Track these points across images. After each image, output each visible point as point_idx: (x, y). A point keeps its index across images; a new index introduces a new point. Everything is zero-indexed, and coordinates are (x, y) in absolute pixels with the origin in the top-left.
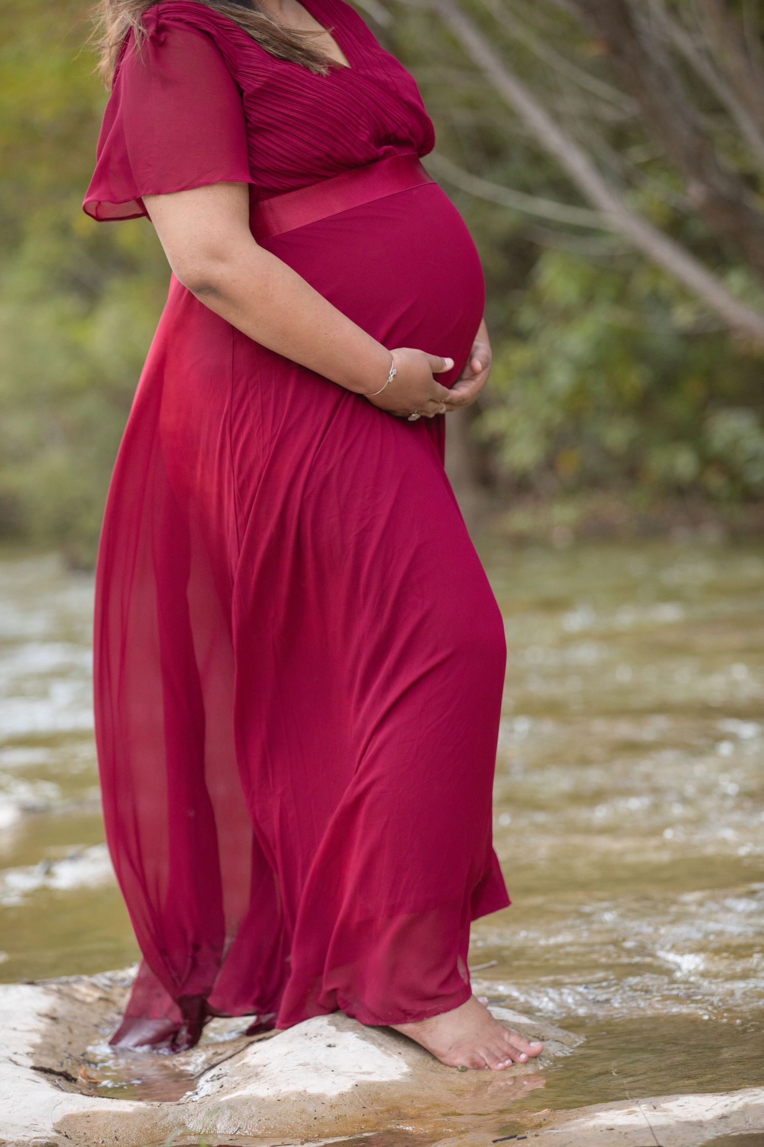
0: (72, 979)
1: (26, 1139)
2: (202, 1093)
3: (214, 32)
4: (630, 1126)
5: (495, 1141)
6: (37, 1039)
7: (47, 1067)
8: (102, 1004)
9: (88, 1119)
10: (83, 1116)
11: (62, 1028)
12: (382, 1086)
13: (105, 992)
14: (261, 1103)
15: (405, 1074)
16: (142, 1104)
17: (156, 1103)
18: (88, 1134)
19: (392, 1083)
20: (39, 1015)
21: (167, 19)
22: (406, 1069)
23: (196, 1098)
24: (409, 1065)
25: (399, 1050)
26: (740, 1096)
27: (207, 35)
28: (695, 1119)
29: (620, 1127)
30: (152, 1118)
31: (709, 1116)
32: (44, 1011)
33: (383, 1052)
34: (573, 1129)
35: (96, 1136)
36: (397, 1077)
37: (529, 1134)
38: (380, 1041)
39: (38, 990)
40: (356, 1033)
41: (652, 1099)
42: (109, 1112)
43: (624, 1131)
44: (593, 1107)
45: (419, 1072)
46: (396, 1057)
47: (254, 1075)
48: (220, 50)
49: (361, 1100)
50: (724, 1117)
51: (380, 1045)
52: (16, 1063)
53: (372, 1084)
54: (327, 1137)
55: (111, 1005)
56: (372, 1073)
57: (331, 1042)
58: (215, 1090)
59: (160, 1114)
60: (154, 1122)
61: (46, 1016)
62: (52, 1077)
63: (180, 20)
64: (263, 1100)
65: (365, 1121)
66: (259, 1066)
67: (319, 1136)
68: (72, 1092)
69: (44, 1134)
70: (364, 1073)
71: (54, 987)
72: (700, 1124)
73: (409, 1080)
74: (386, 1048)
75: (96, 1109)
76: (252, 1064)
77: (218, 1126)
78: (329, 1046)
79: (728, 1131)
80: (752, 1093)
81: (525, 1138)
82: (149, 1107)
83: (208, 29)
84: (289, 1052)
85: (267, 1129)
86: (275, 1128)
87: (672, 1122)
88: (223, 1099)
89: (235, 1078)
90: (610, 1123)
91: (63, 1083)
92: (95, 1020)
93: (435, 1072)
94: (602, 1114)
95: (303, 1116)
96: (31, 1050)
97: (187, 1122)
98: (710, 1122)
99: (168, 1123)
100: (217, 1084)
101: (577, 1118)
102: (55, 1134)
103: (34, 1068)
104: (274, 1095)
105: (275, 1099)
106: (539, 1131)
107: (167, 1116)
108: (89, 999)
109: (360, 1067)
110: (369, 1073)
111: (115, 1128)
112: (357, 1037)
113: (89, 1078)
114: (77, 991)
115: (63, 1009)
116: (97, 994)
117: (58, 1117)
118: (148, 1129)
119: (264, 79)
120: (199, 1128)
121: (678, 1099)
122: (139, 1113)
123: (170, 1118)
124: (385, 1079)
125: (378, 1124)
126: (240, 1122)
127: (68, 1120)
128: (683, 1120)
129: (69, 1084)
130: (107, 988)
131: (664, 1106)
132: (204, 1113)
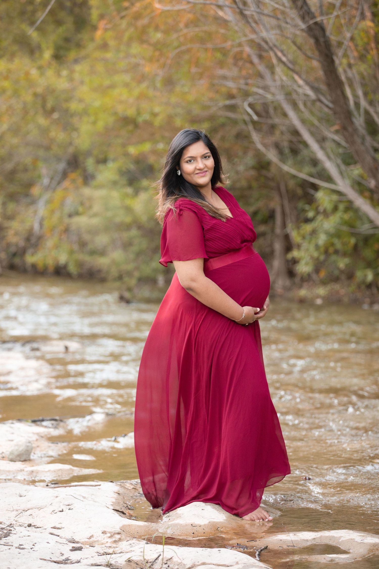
0: (124, 481)
1: (112, 531)
2: (164, 521)
3: (196, 211)
4: (287, 539)
5: (247, 541)
6: (114, 500)
7: (117, 509)
8: (134, 490)
9: (130, 526)
10: (128, 525)
11: (121, 497)
12: (217, 523)
13: (135, 486)
14: (181, 525)
15: (224, 520)
16: (146, 523)
17: (150, 523)
18: (130, 531)
19: (220, 522)
20: (114, 492)
21: (182, 207)
22: (225, 518)
23: (162, 522)
24: (226, 517)
25: (223, 512)
26: (320, 533)
27: (194, 212)
28: (306, 539)
29: (284, 540)
30: (148, 527)
31: (310, 538)
32: (115, 491)
33: (219, 513)
34: (270, 539)
35: (132, 531)
36: (222, 520)
37: (258, 540)
38: (218, 509)
39: (114, 484)
40: (211, 506)
41: (295, 532)
42: (136, 525)
43: (285, 541)
44: (277, 533)
45: (228, 519)
46: (222, 514)
47: (179, 517)
48: (198, 217)
49: (210, 527)
50: (314, 539)
51: (218, 510)
52: (108, 508)
53: (214, 522)
54: (199, 537)
55: (136, 490)
56: (215, 519)
57: (203, 509)
58: (167, 520)
59: (151, 526)
60: (149, 529)
61: (116, 493)
62: (119, 513)
63: (186, 207)
64: (182, 524)
65: (211, 533)
66: (181, 514)
67: (197, 536)
68: (125, 518)
69: (117, 530)
70: (212, 519)
71: (119, 483)
72: (307, 540)
73: (225, 521)
74: (219, 511)
75: (132, 523)
76: (179, 513)
77: (168, 531)
78: (202, 510)
79: (315, 543)
80: (324, 532)
81: (256, 541)
82: (148, 524)
83: (195, 210)
84: (190, 511)
85: (182, 533)
86: (184, 533)
87: (299, 539)
88: (170, 523)
89: (174, 517)
90: (281, 538)
91: (122, 515)
92: (131, 495)
93: (234, 520)
94: (279, 536)
95: (193, 530)
96: (112, 504)
97: (159, 529)
98: (310, 540)
99: (153, 529)
100: (169, 518)
101: (272, 536)
102: (120, 530)
103: (113, 510)
104: (185, 523)
105: (185, 525)
106: (261, 539)
107: (153, 527)
108: (130, 488)
109: (211, 517)
110: (214, 519)
111: (137, 530)
112: (211, 507)
113: (130, 514)
114: (126, 485)
115: (122, 491)
116: (132, 487)
117: (121, 526)
118: (147, 531)
119: (211, 226)
120: (162, 532)
121: (302, 533)
122: (145, 526)
123: (154, 528)
124: (218, 521)
125: (215, 534)
126: (174, 530)
127: (124, 526)
128: (302, 539)
129: (123, 515)
130: (135, 485)
131: (298, 534)
132: (164, 527)
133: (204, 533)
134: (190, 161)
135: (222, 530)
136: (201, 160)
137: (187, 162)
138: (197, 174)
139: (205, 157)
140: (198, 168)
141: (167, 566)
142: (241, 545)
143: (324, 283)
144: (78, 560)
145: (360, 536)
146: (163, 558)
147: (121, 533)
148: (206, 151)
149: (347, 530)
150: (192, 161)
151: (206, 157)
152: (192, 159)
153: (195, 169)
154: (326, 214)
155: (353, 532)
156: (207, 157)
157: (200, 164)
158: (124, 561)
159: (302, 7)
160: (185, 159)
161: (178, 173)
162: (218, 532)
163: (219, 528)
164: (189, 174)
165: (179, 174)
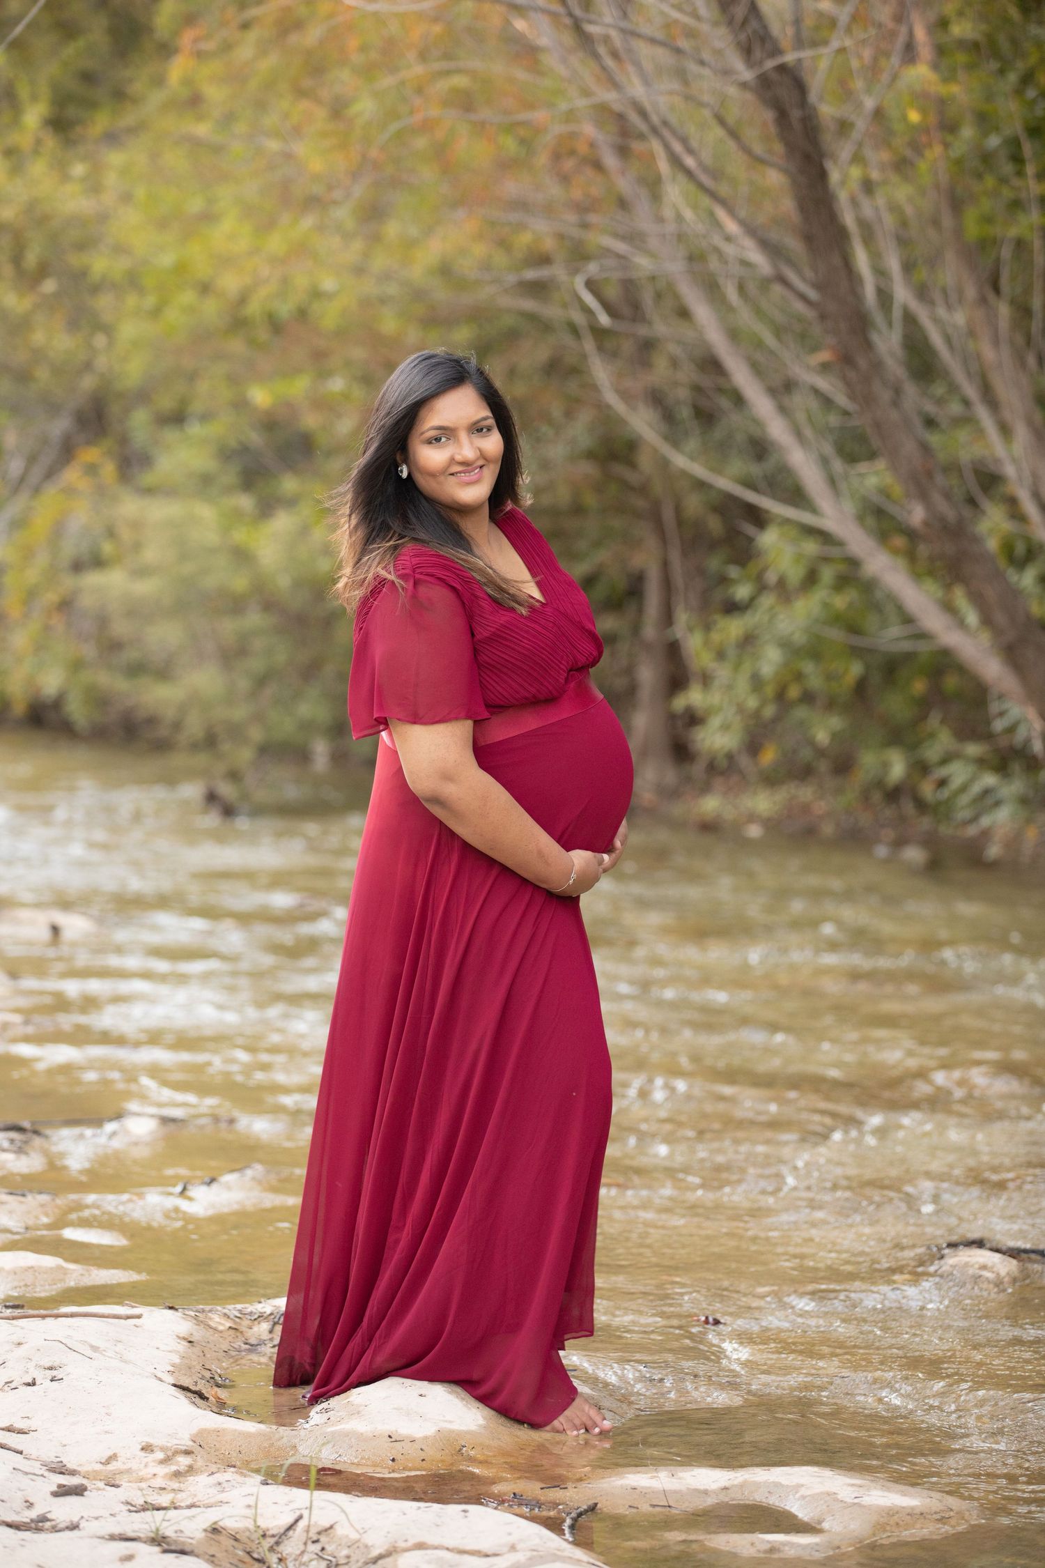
0: (207, 1308)
1: (169, 1445)
2: (312, 1422)
3: (459, 587)
4: (650, 1488)
5: (542, 1489)
6: (177, 1360)
7: (185, 1385)
8: (231, 1332)
9: (218, 1434)
10: (214, 1431)
11: (197, 1350)
12: (460, 1434)
13: (235, 1322)
14: (360, 1437)
15: (480, 1426)
16: (262, 1426)
17: (274, 1427)
18: (217, 1446)
19: (469, 1432)
20: (178, 1337)
21: (421, 573)
22: (481, 1422)
23: (307, 1426)
24: (485, 1418)
26: (742, 1473)
27: (454, 589)
28: (702, 1488)
29: (642, 1488)
30: (270, 1439)
31: (714, 1487)
32: (181, 1335)
33: (465, 1406)
34: (605, 1485)
35: (224, 1448)
36: (473, 1427)
37: (570, 1485)
39: (179, 1314)
41: (672, 1468)
42: (236, 1430)
43: (644, 1491)
44: (625, 1469)
45: (491, 1425)
46: (473, 1412)
47: (356, 1412)
48: (463, 603)
49: (441, 1443)
50: (726, 1488)
51: (463, 1399)
52: (161, 1380)
53: (452, 1431)
54: (410, 1470)
55: (238, 1334)
56: (454, 1422)
57: (423, 1393)
58: (322, 1421)
59: (277, 1436)
60: (271, 1442)
61: (184, 1339)
62: (189, 1394)
63: (433, 576)
64: (362, 1434)
65: (442, 1461)
66: (361, 1406)
67: (404, 1469)
68: (205, 1409)
69: (183, 1442)
70: (446, 1421)
71: (192, 1314)
72: (706, 1492)
73: (482, 1431)
75: (225, 1426)
76: (355, 1403)
77: (323, 1451)
78: (421, 1395)
79: (726, 1499)
80: (752, 1472)
81: (566, 1488)
82: (268, 1430)
83: (455, 585)
84: (387, 1397)
85: (362, 1459)
86: (368, 1459)
87: (683, 1488)
88: (329, 1430)
89: (341, 1414)
90: (634, 1484)
91: (198, 1400)
92: (225, 1347)
93: (505, 1427)
94: (631, 1476)
95: (393, 1451)
96: (172, 1369)
97: (298, 1446)
98: (714, 1492)
99: (283, 1444)
100: (326, 1416)
101: (610, 1477)
102: (191, 1443)
103: (175, 1385)
104: (371, 1431)
105: (371, 1435)
106: (578, 1485)
107: (282, 1438)
108: (221, 1328)
109: (444, 1416)
110: (450, 1422)
111: (240, 1444)
113: (219, 1398)
114: (210, 1319)
115: (198, 1334)
116: (228, 1324)
117: (194, 1430)
118: (265, 1448)
119: (492, 629)
120: (307, 1452)
121: (693, 1470)
122: (260, 1434)
123: (285, 1440)
124: (463, 1428)
125: (452, 1464)
126: (341, 1450)
127: (202, 1433)
128: (693, 1488)
129: (202, 1401)
130: (237, 1320)
131: (681, 1474)
132: (312, 1439)
133: (423, 1460)
134: (436, 439)
135: (472, 1453)
136: (469, 437)
137: (429, 442)
138: (452, 474)
139: (477, 430)
140: (458, 458)
141: (317, 1547)
142: (524, 1497)
143: (771, 780)
144: (71, 1521)
145: (853, 1485)
146: (309, 1526)
147: (193, 1453)
148: (482, 412)
149: (815, 1469)
150: (443, 439)
151: (482, 429)
152: (445, 434)
153: (452, 461)
154: (783, 591)
155: (832, 1473)
156: (485, 430)
157: (467, 449)
158: (201, 1530)
159: (745, 22)
160: (422, 433)
161: (402, 471)
162: (460, 1458)
163: (464, 1449)
164: (433, 475)
165: (405, 475)
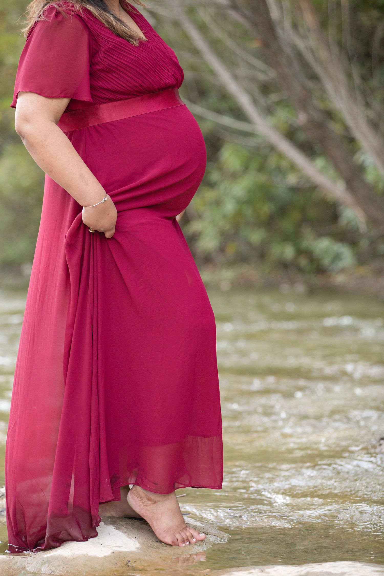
12: (126, 553)
15: (138, 548)
19: (131, 552)
22: (138, 545)
25: (135, 536)
30: (9, 564)
33: (127, 536)
36: (134, 549)
38: (126, 531)
40: (114, 526)
41: (261, 567)
44: (232, 569)
45: (145, 548)
46: (134, 539)
49: (115, 560)
51: (125, 533)
53: (120, 552)
56: (121, 547)
59: (13, 562)
60: (10, 566)
64: (66, 557)
65: (117, 571)
70: (117, 547)
73: (140, 551)
74: (128, 534)
77: (42, 570)
80: (311, 566)
82: (8, 558)
85: (67, 572)
86: (71, 572)
88: (46, 556)
93: (153, 548)
94: (236, 573)
95: (86, 567)
97: (26, 567)
99: (17, 567)
101: (223, 574)
104: (71, 555)
105: (72, 557)
107: (17, 563)
109: (115, 544)
110: (120, 547)
112: (115, 529)
118: (6, 569)
120: (32, 570)
121: (274, 567)
123: (18, 564)
124: (128, 550)
126: (53, 568)
131: (267, 570)
132: (35, 562)
135: (134, 565)
145: (377, 571)
149: (350, 562)
155: (361, 564)
162: (128, 568)
163: (130, 563)
